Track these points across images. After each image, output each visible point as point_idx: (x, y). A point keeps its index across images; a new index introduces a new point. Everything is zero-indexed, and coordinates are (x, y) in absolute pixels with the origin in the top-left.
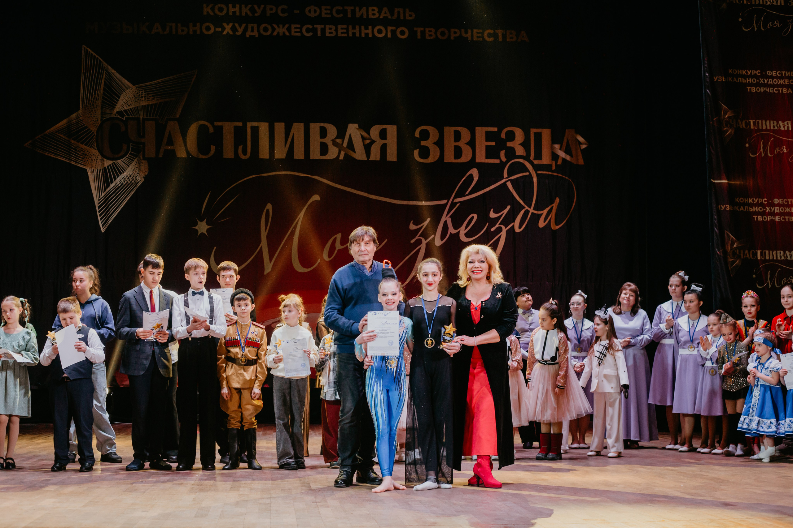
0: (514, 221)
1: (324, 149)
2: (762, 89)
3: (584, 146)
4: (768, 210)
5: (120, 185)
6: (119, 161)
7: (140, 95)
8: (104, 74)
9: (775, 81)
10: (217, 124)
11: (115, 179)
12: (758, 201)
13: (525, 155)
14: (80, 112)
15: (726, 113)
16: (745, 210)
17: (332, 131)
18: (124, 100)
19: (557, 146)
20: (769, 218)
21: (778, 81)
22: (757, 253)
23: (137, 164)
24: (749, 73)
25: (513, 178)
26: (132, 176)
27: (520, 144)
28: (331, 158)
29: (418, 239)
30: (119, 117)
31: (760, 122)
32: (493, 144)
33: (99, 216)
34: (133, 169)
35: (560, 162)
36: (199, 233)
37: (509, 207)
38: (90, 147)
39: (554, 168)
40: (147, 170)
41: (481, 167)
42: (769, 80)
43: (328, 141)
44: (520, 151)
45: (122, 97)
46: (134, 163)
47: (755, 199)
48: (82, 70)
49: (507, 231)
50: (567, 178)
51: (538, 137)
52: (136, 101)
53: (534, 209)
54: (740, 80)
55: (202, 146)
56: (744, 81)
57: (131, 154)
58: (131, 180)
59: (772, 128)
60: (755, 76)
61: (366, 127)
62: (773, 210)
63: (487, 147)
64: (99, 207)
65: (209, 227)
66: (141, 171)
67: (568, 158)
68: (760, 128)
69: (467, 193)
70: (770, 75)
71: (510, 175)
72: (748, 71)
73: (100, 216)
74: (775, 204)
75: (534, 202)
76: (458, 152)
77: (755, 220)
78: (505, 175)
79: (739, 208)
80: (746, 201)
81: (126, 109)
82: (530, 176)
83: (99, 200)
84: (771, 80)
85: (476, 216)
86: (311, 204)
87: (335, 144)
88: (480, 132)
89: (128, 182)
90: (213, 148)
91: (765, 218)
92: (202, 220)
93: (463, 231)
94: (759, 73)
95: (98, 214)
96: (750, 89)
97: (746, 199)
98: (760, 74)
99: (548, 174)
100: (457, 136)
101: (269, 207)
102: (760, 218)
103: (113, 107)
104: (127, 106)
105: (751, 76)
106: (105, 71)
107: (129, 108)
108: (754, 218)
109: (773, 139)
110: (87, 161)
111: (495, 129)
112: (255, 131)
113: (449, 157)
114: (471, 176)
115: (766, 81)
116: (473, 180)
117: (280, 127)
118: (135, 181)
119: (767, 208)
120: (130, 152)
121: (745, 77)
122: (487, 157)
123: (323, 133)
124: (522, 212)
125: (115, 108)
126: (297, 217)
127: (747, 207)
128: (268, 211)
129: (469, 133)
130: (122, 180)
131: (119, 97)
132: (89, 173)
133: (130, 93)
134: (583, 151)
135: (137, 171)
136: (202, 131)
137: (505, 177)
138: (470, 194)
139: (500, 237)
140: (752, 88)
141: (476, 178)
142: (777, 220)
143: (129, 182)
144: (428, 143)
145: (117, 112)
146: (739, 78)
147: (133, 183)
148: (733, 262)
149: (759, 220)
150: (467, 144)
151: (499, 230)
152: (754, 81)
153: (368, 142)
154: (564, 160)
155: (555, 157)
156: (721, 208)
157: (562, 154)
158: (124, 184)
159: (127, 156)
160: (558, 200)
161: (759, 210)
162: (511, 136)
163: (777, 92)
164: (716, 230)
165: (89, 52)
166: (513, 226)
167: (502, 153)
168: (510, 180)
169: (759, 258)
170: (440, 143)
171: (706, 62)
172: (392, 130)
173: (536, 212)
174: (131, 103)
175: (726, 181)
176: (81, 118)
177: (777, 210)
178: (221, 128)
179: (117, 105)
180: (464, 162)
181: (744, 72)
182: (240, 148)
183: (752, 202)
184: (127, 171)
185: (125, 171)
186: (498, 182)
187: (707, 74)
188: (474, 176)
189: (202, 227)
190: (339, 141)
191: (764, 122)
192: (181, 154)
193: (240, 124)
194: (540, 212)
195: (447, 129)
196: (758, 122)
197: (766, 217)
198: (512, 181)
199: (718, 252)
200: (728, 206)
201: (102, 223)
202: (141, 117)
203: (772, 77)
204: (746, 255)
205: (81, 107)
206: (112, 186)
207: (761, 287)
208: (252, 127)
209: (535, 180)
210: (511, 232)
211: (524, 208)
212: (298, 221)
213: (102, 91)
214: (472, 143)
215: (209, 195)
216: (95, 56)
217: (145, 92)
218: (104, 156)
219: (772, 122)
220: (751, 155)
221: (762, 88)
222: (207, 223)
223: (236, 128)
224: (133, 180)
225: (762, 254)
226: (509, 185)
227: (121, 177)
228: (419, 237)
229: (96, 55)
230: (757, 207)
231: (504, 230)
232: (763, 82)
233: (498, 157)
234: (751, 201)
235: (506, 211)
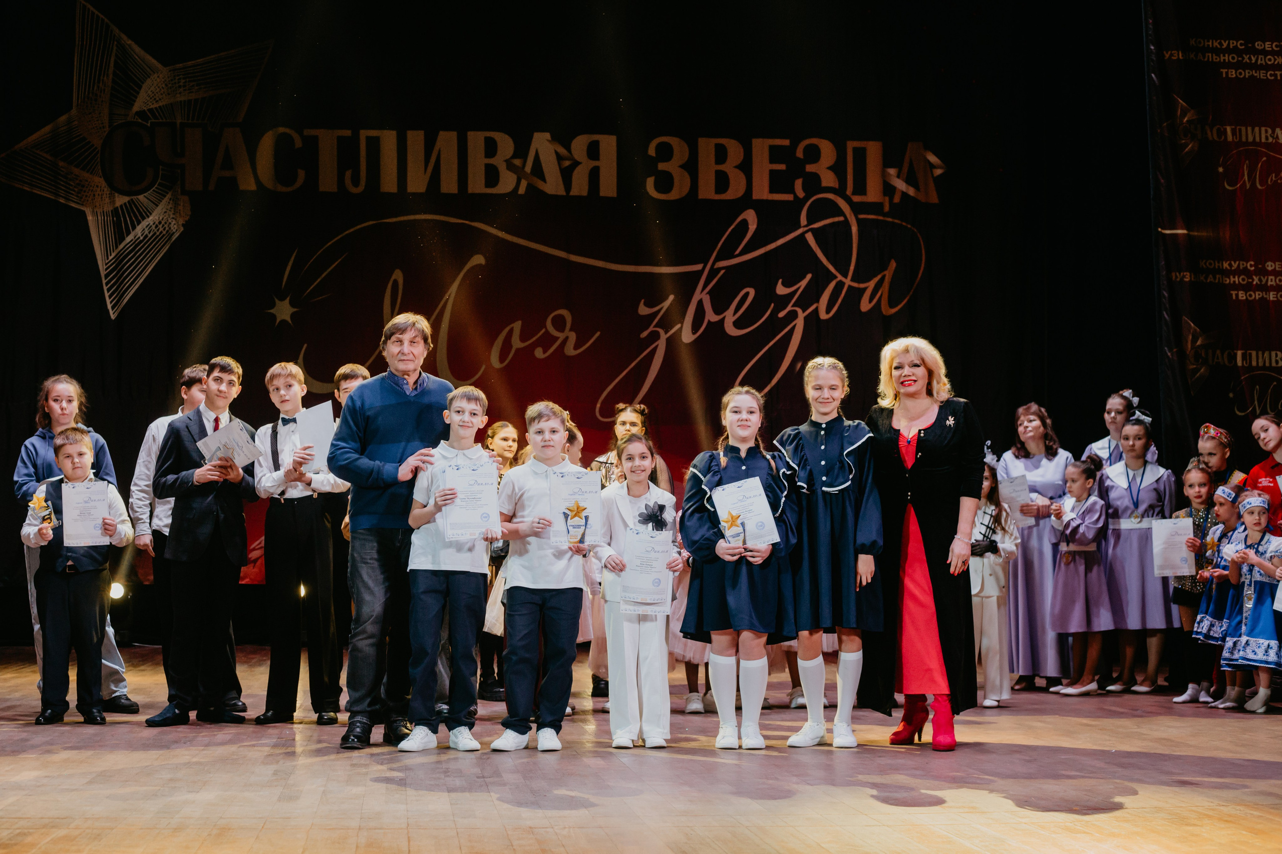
0: (818, 301)
1: (492, 176)
2: (1247, 74)
3: (938, 172)
4: (1256, 280)
5: (141, 238)
6: (141, 197)
7: (175, 83)
8: (115, 48)
9: (1270, 60)
10: (308, 132)
11: (134, 228)
12: (1239, 265)
13: (837, 186)
14: (74, 111)
15: (1184, 114)
16: (1217, 281)
17: (506, 145)
18: (149, 92)
19: (892, 171)
20: (1258, 295)
21: (1275, 60)
22: (1236, 355)
23: (171, 202)
24: (1225, 45)
25: (816, 226)
26: (163, 222)
27: (829, 168)
28: (502, 192)
29: (652, 332)
30: (140, 121)
31: (1243, 129)
32: (782, 167)
33: (106, 291)
34: (164, 210)
35: (897, 199)
36: (278, 321)
37: (809, 276)
38: (91, 173)
39: (887, 208)
40: (189, 213)
41: (761, 207)
42: (1260, 57)
43: (498, 161)
44: (829, 179)
45: (144, 86)
46: (166, 199)
47: (1233, 263)
48: (77, 40)
49: (806, 318)
50: (909, 226)
51: (860, 156)
52: (169, 94)
53: (852, 280)
54: (1209, 56)
55: (283, 171)
56: (1216, 59)
57: (160, 184)
58: (161, 229)
59: (1263, 140)
60: (1235, 50)
61: (563, 138)
62: (1264, 281)
63: (772, 173)
64: (106, 276)
65: (295, 310)
66: (178, 215)
67: (911, 192)
68: (1244, 139)
69: (737, 252)
70: (1260, 48)
71: (811, 220)
72: (1223, 41)
73: (108, 292)
74: (1268, 270)
75: (852, 268)
76: (722, 181)
77: (1234, 298)
78: (803, 220)
79: (1206, 278)
80: (1219, 266)
81: (152, 106)
82: (846, 223)
83: (106, 264)
84: (1263, 57)
85: (752, 292)
86: (468, 271)
87: (510, 167)
88: (761, 147)
89: (155, 233)
90: (301, 174)
91: (1251, 296)
92: (282, 299)
93: (730, 317)
94: (1241, 44)
95: (105, 288)
96: (1227, 73)
97: (1219, 263)
98: (1243, 47)
99: (877, 220)
100: (721, 155)
101: (398, 275)
102: (1242, 295)
103: (130, 103)
104: (154, 102)
105: (1228, 51)
106: (115, 43)
107: (156, 105)
108: (1232, 294)
109: (1264, 159)
110: (86, 196)
111: (786, 142)
112: (374, 145)
113: (707, 191)
114: (745, 223)
115: (1254, 59)
116: (748, 229)
117: (416, 139)
118: (168, 231)
119: (1254, 277)
120: (159, 181)
121: (1218, 51)
122: (772, 190)
123: (491, 148)
124: (832, 285)
125: (133, 105)
126: (446, 292)
127: (1220, 276)
128: (396, 282)
129: (742, 150)
130: (146, 230)
131: (140, 87)
132: (90, 218)
133: (158, 80)
134: (937, 180)
135: (171, 213)
136: (282, 144)
137: (802, 225)
138: (741, 254)
139: (794, 327)
140: (1230, 70)
141: (753, 227)
142: (1271, 299)
143: (158, 233)
144: (671, 167)
145: (137, 113)
146: (1207, 54)
147: (164, 235)
148: (1196, 370)
149: (1240, 298)
150: (736, 167)
151: (793, 316)
152: (1233, 58)
153: (567, 163)
154: (904, 195)
155: (888, 189)
156: (1176, 277)
157: (900, 185)
158: (150, 236)
159: (154, 188)
160: (893, 264)
161: (1240, 280)
162: (813, 154)
163: (1273, 78)
164: (1166, 316)
165: (89, 9)
166: (817, 309)
167: (798, 184)
168: (812, 230)
169: (1239, 363)
170: (691, 167)
171: (1151, 26)
172: (608, 144)
173: (855, 285)
174: (161, 97)
175: (1185, 232)
176: (76, 123)
177: (1271, 281)
178: (316, 138)
179: (137, 100)
180: (732, 198)
181: (1216, 44)
182: (348, 174)
183: (1229, 268)
184: (154, 214)
185: (151, 214)
186: (791, 232)
187: (1152, 48)
188: (750, 222)
189: (284, 311)
190: (517, 162)
191: (1249, 129)
192: (248, 184)
193: (348, 133)
194: (862, 286)
195: (702, 142)
196: (1240, 130)
197: (1252, 293)
198: (815, 232)
199: (1169, 354)
200: (1188, 274)
201: (111, 302)
202: (179, 121)
203: (1265, 53)
204: (1218, 358)
205: (74, 104)
206: (128, 239)
207: (1243, 414)
208: (368, 138)
209: (854, 229)
210: (812, 320)
211: (836, 277)
212: (448, 299)
213: (111, 76)
214: (746, 167)
215: (295, 254)
216: (98, 16)
217: (184, 79)
218: (115, 189)
219: (1263, 129)
220: (1227, 187)
221: (1247, 71)
222: (292, 304)
223: (340, 139)
224: (164, 229)
225: (1244, 357)
226: (810, 237)
227: (144, 223)
228: (655, 326)
229: (99, 14)
230: (1236, 277)
231: (801, 315)
232: (1248, 61)
233: (791, 190)
234: (1226, 265)
235: (803, 283)
